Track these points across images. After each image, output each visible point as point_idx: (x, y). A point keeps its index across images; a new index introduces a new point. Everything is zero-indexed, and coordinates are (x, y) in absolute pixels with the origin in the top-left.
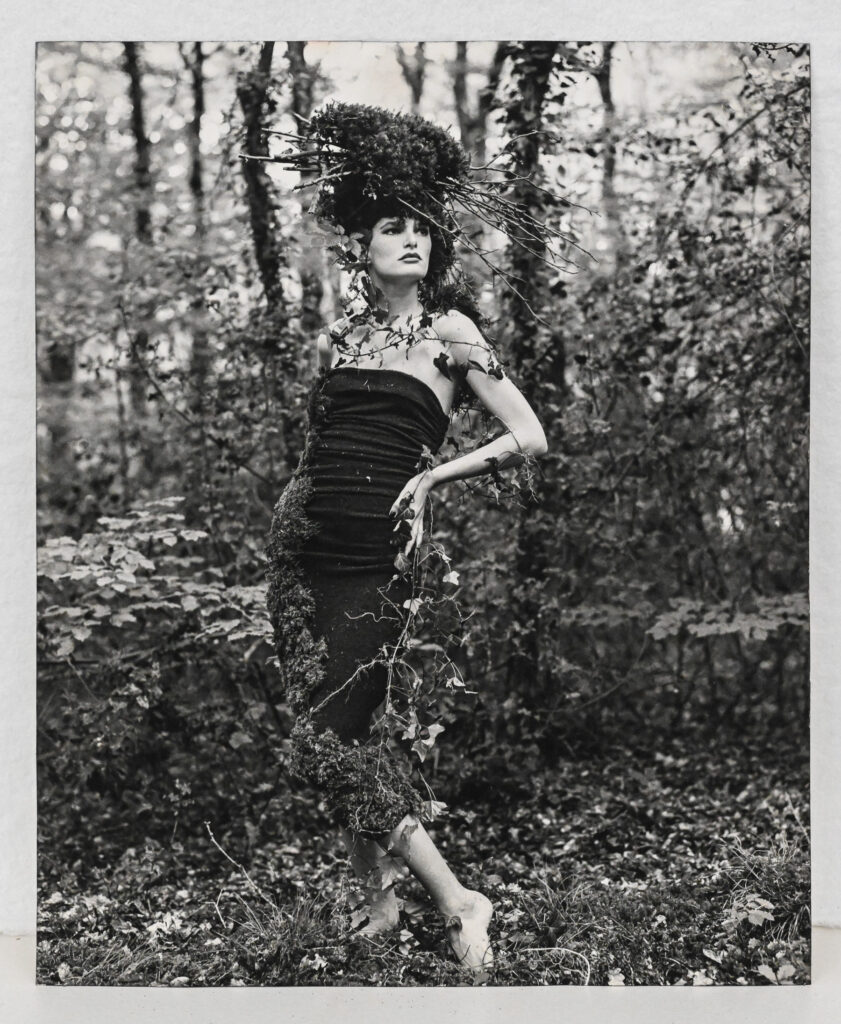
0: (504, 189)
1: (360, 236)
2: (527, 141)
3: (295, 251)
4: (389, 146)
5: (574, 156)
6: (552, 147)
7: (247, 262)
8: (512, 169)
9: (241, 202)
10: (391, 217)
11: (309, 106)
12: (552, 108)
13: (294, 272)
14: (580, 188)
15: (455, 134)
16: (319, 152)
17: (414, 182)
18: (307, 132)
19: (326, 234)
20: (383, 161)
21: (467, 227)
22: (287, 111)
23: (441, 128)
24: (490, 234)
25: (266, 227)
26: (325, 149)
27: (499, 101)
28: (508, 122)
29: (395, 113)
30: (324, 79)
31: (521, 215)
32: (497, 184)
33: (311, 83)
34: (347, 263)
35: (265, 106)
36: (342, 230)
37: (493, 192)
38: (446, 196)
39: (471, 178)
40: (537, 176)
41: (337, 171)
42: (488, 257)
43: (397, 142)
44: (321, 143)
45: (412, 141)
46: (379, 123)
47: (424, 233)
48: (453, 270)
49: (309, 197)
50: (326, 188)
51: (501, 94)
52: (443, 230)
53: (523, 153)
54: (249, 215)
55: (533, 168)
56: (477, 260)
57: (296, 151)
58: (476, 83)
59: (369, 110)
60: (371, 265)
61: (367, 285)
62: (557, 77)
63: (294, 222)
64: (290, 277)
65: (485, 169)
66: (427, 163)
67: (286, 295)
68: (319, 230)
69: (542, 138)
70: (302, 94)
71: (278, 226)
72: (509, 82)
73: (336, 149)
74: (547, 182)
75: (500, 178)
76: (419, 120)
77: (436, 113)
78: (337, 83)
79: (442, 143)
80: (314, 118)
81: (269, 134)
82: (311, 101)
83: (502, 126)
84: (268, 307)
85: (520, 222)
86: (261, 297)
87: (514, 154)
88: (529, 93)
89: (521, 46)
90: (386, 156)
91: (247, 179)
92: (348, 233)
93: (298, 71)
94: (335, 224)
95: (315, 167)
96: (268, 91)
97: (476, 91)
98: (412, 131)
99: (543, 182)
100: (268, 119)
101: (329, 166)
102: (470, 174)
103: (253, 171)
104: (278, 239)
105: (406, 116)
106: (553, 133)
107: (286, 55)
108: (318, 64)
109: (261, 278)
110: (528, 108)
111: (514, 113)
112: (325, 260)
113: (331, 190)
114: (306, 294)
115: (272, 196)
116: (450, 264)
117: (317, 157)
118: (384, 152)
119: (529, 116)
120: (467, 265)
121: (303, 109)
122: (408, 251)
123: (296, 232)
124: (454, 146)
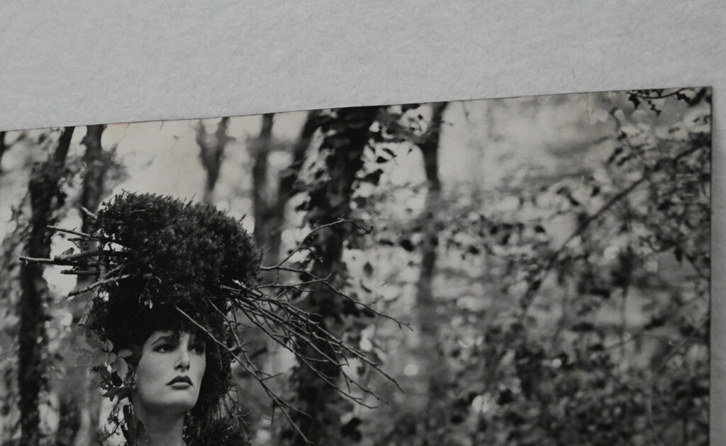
0: (296, 294)
1: (128, 353)
2: (330, 233)
3: (58, 371)
4: (174, 243)
5: (385, 250)
6: (360, 239)
7: (8, 384)
8: (308, 269)
9: (13, 311)
10: (165, 330)
11: (97, 199)
12: (365, 190)
13: (53, 398)
14: (389, 292)
15: (249, 226)
16: (100, 251)
17: (196, 287)
18: (91, 229)
19: (93, 351)
20: (165, 261)
21: (249, 344)
22: (74, 205)
23: (233, 219)
24: (275, 353)
25: (33, 341)
26: (106, 248)
27: (302, 183)
28: (310, 209)
29: (186, 203)
30: (118, 166)
31: (314, 328)
32: (289, 288)
33: (103, 171)
34: (110, 386)
35: (55, 200)
36: (111, 347)
37: (284, 298)
38: (229, 303)
39: (260, 280)
40: (338, 278)
41: (114, 274)
42: (269, 384)
43: (184, 238)
44: (103, 241)
45: (200, 236)
46: (167, 215)
47: (199, 351)
48: (227, 399)
49: (82, 305)
50: (101, 295)
51: (306, 176)
52: (221, 347)
53: (324, 248)
54: (19, 327)
55: (335, 267)
56: (256, 387)
57: (77, 251)
58: (279, 161)
59: (159, 201)
60: (136, 390)
61: (128, 417)
62: (373, 150)
63: (63, 335)
64: (49, 404)
65: (278, 268)
66: (213, 262)
67: (41, 425)
68: (86, 346)
69: (348, 227)
70: (93, 184)
71: (46, 341)
72: (316, 158)
73: (117, 247)
74: (349, 285)
75: (294, 281)
76: (210, 209)
77: (230, 202)
78: (130, 171)
79: (233, 238)
80: (102, 211)
81: (53, 231)
82: (101, 192)
83: (303, 214)
84: (22, 439)
85: (312, 336)
86: (16, 427)
87: (313, 249)
88: (338, 172)
89: (334, 115)
90: (170, 255)
91: (23, 286)
92: (116, 351)
93: (93, 159)
94: (104, 340)
95: (94, 269)
96: (59, 183)
97: (277, 172)
98: (201, 224)
99: (344, 284)
100: (55, 214)
101: (108, 267)
102: (259, 276)
103: (31, 275)
104: (44, 356)
105: (197, 206)
106: (362, 221)
107: (84, 141)
108: (114, 149)
109: (20, 404)
110: (335, 191)
111: (318, 198)
112: (87, 383)
113: (105, 296)
114: (62, 425)
115: (45, 305)
116: (224, 391)
117: (97, 258)
118: (168, 249)
119: (335, 201)
120: (244, 393)
121: (91, 202)
122: (179, 373)
123: (62, 348)
124: (245, 240)
